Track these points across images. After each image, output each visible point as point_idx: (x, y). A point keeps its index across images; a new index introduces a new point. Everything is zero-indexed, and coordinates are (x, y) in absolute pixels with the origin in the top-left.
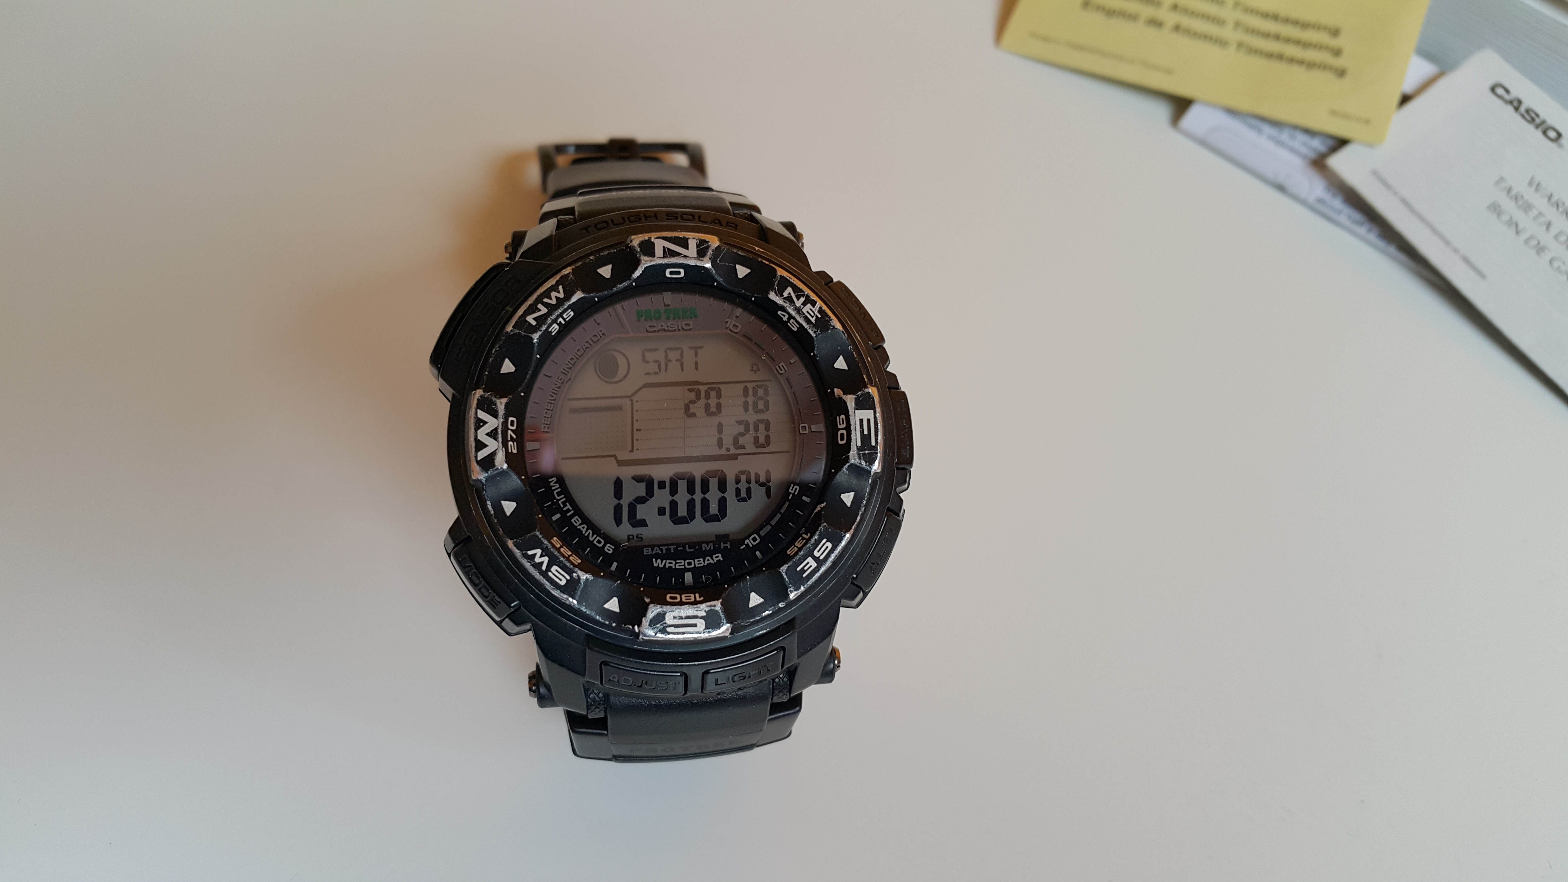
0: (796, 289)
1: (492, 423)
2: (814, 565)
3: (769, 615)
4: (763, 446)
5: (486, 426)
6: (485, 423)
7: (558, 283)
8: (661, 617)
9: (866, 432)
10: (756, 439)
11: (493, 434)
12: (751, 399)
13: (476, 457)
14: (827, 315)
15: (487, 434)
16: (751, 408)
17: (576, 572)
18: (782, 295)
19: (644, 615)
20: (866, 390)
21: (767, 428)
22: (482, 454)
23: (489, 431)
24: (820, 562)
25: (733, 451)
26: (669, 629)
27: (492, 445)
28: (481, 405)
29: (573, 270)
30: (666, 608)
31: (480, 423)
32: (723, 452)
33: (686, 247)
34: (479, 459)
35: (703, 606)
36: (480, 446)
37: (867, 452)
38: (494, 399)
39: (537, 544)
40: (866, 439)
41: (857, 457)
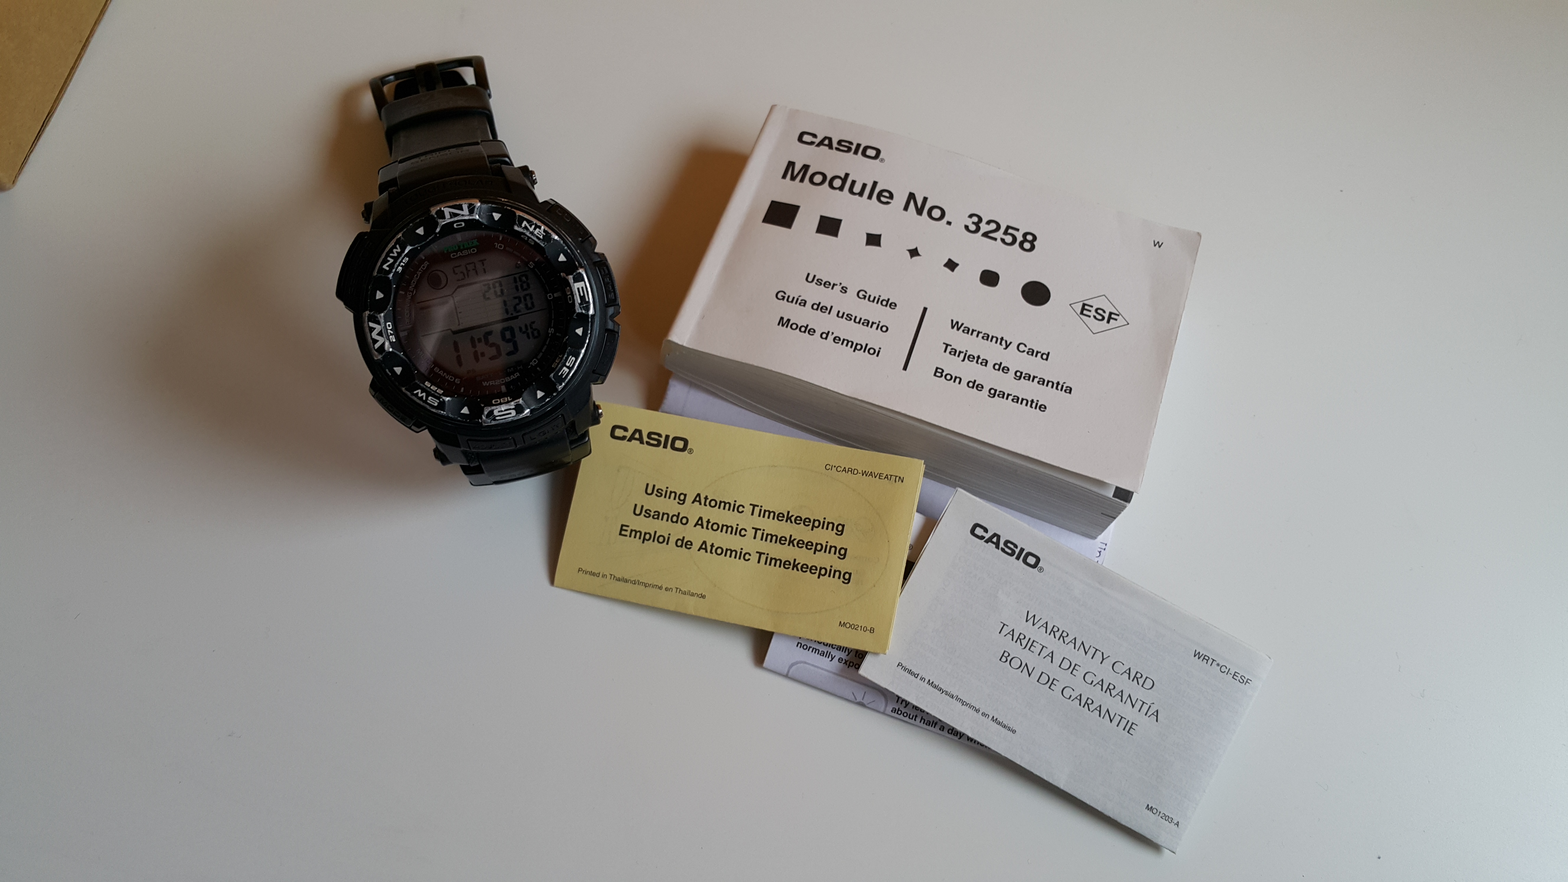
0: (529, 221)
1: (378, 328)
2: (567, 370)
3: (549, 401)
4: (531, 308)
5: (376, 330)
6: (375, 329)
7: (396, 244)
8: (491, 412)
9: (582, 294)
10: (526, 305)
11: (380, 334)
12: (519, 284)
13: (374, 347)
14: (548, 233)
15: (377, 334)
16: (519, 288)
17: (442, 398)
18: (521, 227)
19: (483, 413)
20: (578, 271)
21: (531, 298)
22: (377, 346)
23: (377, 333)
24: (570, 369)
25: (515, 314)
26: (497, 418)
27: (381, 340)
28: (369, 320)
29: (402, 234)
30: (493, 408)
31: (372, 330)
32: (509, 316)
33: (462, 209)
34: (376, 348)
35: (512, 403)
36: (375, 341)
37: (584, 305)
38: (376, 315)
39: (419, 387)
40: (582, 298)
41: (579, 309)
